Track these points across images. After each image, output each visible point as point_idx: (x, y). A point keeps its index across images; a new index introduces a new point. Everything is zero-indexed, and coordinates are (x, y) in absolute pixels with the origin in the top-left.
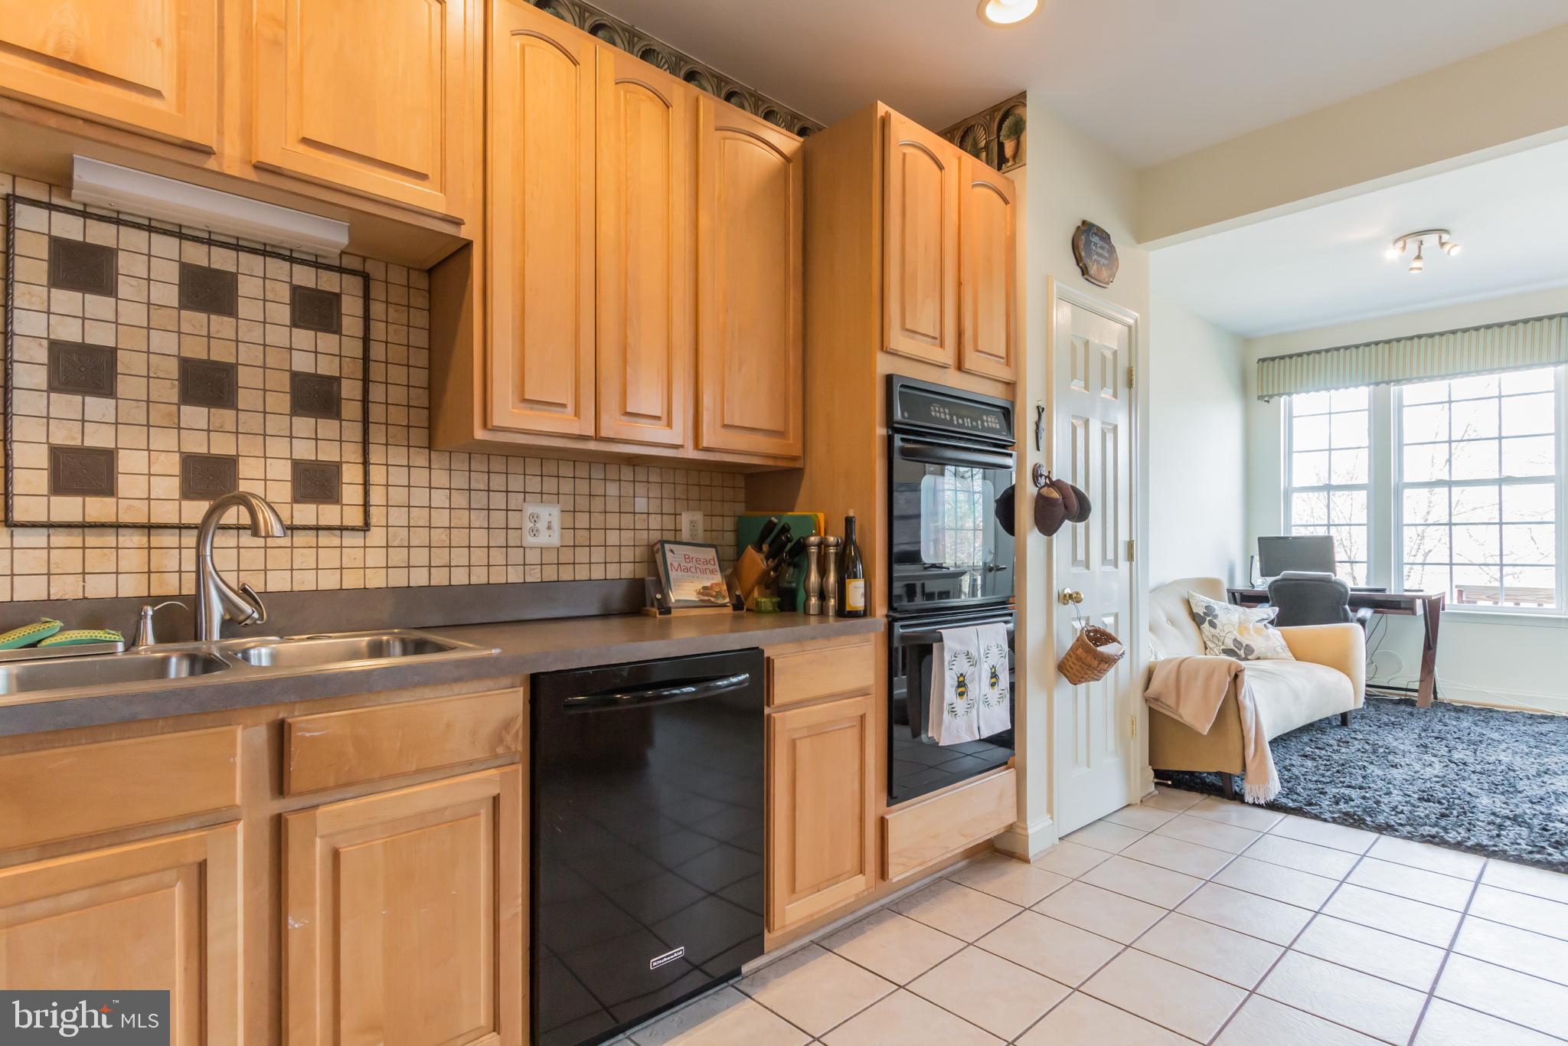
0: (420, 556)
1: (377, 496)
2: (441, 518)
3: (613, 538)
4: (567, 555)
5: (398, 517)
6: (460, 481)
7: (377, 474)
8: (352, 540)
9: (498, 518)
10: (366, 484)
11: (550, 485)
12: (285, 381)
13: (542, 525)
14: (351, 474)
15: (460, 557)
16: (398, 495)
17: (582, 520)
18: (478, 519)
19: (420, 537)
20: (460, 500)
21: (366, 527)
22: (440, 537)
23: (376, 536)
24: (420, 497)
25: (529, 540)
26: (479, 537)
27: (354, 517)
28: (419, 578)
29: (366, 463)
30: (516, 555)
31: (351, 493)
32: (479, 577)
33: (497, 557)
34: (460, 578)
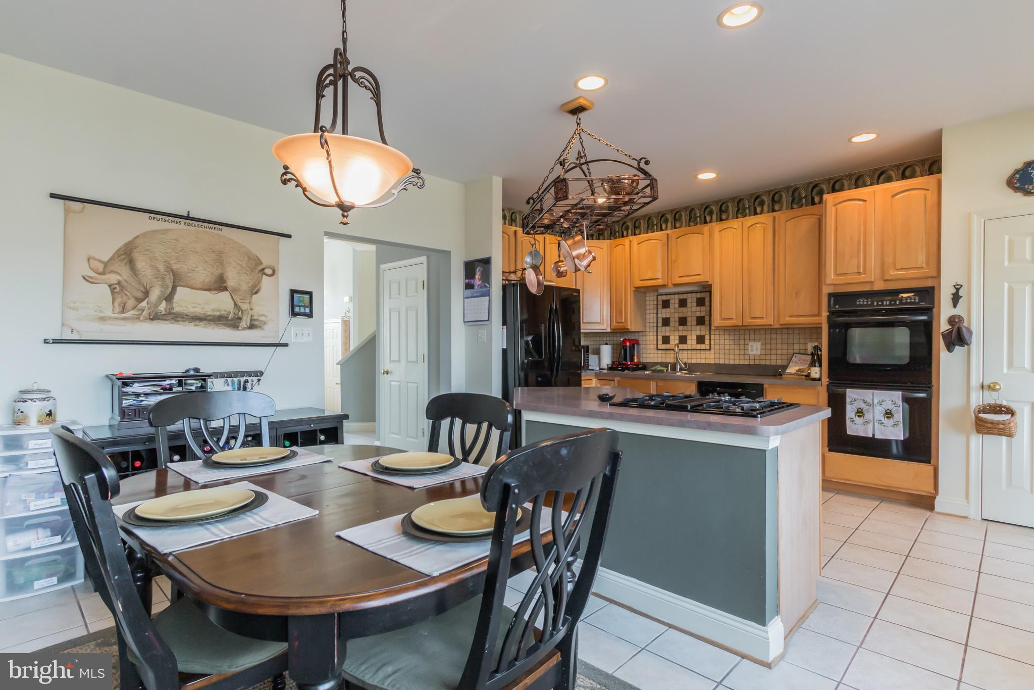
0: (722, 356)
1: (712, 342)
2: (727, 347)
3: (779, 352)
4: (763, 357)
5: (717, 347)
6: (732, 337)
7: (712, 337)
8: (708, 352)
9: (742, 347)
10: (710, 339)
11: (757, 337)
12: (695, 318)
13: (754, 348)
14: (707, 337)
15: (732, 356)
16: (717, 341)
17: (768, 346)
18: (736, 347)
19: (722, 352)
20: (732, 342)
21: (710, 349)
22: (727, 351)
23: (712, 351)
24: (722, 342)
25: (750, 353)
26: (737, 352)
27: (708, 347)
28: (722, 362)
29: (710, 335)
30: (746, 357)
31: (707, 342)
32: (737, 362)
33: (741, 357)
34: (732, 362)
